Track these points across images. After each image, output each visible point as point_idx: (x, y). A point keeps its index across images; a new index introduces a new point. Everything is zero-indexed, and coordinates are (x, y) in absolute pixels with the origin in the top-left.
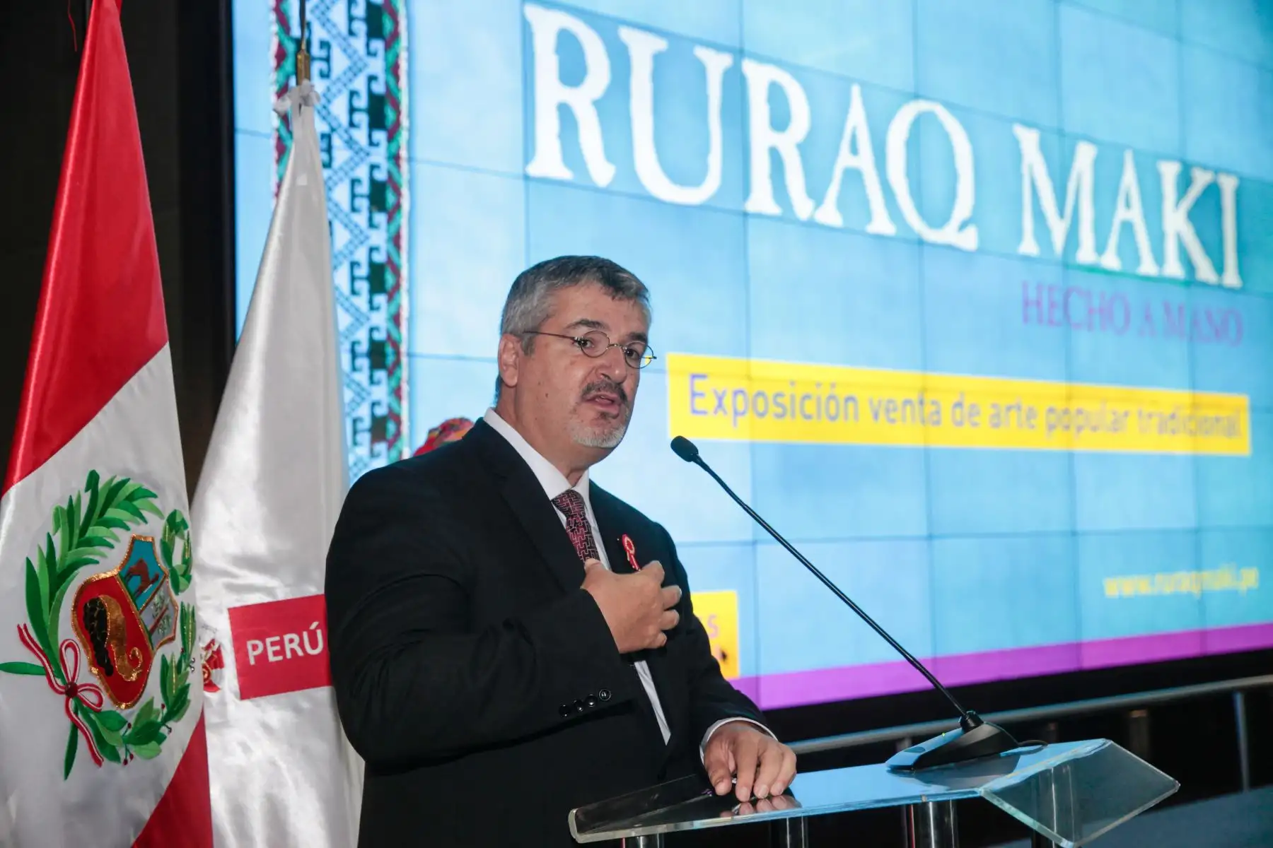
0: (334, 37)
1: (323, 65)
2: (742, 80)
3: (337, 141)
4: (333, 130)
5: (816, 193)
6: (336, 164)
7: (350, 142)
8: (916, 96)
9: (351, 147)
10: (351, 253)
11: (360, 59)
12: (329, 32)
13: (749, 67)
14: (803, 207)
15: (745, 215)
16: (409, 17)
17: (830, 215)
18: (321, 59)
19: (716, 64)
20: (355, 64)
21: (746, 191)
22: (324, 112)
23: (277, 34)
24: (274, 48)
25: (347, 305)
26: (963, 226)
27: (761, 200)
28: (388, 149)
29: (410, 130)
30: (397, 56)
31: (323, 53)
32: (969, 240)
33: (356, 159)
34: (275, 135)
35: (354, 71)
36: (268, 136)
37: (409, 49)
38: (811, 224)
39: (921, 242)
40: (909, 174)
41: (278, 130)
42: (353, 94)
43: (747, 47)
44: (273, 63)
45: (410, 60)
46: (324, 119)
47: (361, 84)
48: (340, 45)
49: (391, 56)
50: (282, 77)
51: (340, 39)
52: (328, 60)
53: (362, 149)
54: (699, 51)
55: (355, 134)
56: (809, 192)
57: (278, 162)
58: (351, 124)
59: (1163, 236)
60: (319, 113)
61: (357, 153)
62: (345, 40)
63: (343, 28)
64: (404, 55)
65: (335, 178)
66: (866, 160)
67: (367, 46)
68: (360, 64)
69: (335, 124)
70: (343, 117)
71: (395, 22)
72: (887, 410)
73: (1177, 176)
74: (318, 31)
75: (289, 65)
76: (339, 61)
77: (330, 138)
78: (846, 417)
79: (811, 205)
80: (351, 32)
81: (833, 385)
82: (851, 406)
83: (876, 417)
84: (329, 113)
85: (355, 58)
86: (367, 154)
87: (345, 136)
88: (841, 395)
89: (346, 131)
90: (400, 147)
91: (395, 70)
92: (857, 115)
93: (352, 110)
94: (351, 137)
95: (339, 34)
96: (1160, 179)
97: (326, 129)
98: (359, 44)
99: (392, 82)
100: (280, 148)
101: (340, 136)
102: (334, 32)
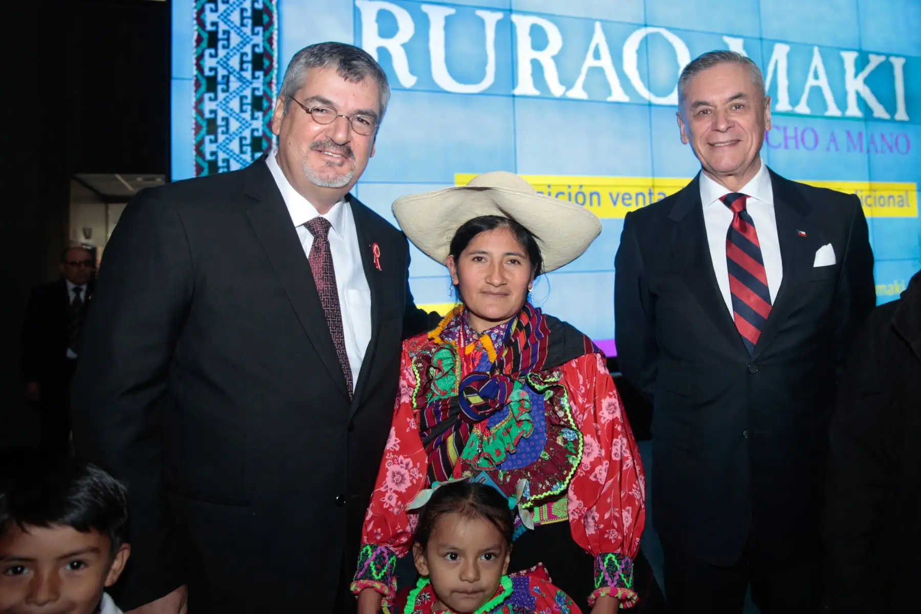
0: (232, 28)
1: (225, 43)
2: (512, 27)
3: (232, 78)
4: (230, 73)
5: (567, 82)
6: (231, 90)
7: (241, 79)
8: (646, 26)
9: (241, 81)
10: (241, 133)
11: (248, 37)
12: (229, 26)
13: (515, 18)
14: (557, 90)
15: (514, 96)
16: (279, 14)
17: (578, 92)
18: (223, 39)
19: (491, 19)
20: (245, 39)
21: (514, 83)
22: (225, 65)
23: (197, 30)
24: (195, 37)
25: (238, 159)
27: (525, 85)
28: (264, 80)
29: (279, 68)
30: (272, 34)
31: (225, 37)
33: (244, 86)
34: (195, 78)
35: (243, 44)
36: (191, 79)
37: (279, 29)
38: (563, 99)
39: (650, 105)
40: (639, 68)
41: (196, 76)
42: (242, 55)
43: (513, 8)
44: (194, 44)
45: (279, 35)
46: (225, 68)
47: (248, 49)
48: (235, 31)
49: (267, 34)
50: (200, 51)
51: (235, 29)
52: (228, 40)
53: (248, 81)
54: (480, 13)
55: (244, 74)
56: (562, 82)
57: (196, 91)
58: (242, 69)
59: (845, 93)
60: (222, 65)
61: (244, 83)
62: (238, 28)
63: (238, 23)
64: (276, 32)
65: (231, 97)
66: (606, 62)
67: (253, 30)
68: (248, 40)
69: (231, 70)
70: (237, 67)
71: (271, 17)
72: (623, 199)
73: (856, 60)
74: (222, 27)
75: (204, 44)
76: (235, 40)
77: (228, 77)
78: (591, 204)
79: (563, 88)
80: (242, 25)
81: (581, 186)
82: (595, 197)
83: (615, 203)
84: (228, 65)
85: (245, 37)
86: (251, 83)
87: (238, 76)
88: (587, 191)
89: (238, 73)
90: (272, 78)
91: (270, 40)
92: (599, 37)
93: (242, 62)
94: (241, 76)
95: (235, 26)
96: (842, 61)
97: (225, 73)
98: (247, 30)
99: (268, 46)
100: (198, 85)
101: (235, 76)
102: (232, 25)
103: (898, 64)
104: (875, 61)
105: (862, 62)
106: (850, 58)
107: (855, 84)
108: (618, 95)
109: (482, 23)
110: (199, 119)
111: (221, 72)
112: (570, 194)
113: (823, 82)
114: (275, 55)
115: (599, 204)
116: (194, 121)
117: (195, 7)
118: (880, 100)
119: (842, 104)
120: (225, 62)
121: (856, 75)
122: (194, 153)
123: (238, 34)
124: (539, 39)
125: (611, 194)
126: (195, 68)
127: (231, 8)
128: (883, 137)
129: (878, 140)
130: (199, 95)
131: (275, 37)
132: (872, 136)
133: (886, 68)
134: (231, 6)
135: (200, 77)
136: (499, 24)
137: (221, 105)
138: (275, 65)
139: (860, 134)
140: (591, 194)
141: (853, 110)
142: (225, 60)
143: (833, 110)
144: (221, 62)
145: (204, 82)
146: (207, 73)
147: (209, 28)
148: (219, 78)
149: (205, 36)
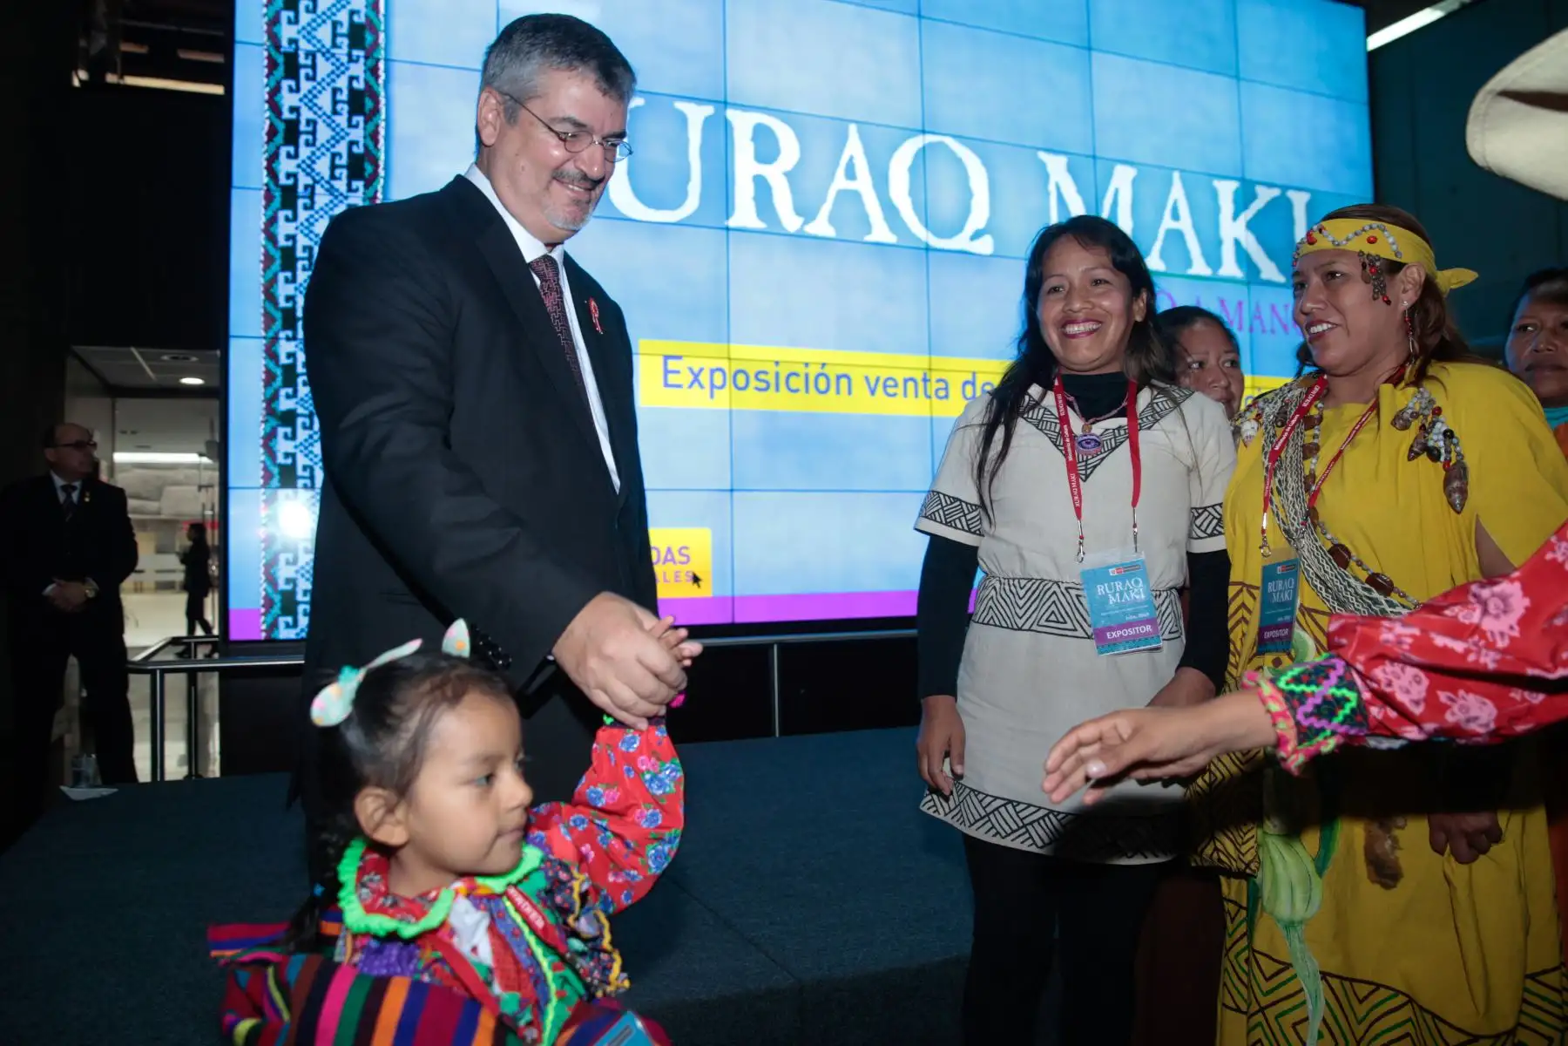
0: (320, 117)
1: (310, 137)
2: (727, 125)
3: (318, 189)
4: (316, 182)
5: (806, 211)
6: (317, 207)
7: (331, 190)
8: (924, 132)
9: (332, 194)
11: (343, 130)
12: (315, 113)
13: (731, 114)
14: (791, 222)
15: (728, 229)
16: (387, 97)
17: (821, 226)
18: (307, 133)
19: (697, 115)
20: (338, 134)
21: (728, 211)
22: (309, 170)
23: (269, 118)
24: (266, 127)
26: (977, 235)
27: (745, 214)
28: (364, 193)
29: (386, 178)
30: (377, 126)
31: (310, 129)
32: (985, 246)
33: (336, 202)
34: (265, 188)
35: (336, 139)
36: (260, 189)
37: (387, 120)
38: (800, 235)
39: (928, 249)
40: (912, 193)
41: (267, 185)
42: (334, 156)
43: (729, 100)
44: (265, 138)
45: (387, 129)
46: (308, 174)
47: (342, 148)
48: (324, 121)
49: (371, 127)
50: (273, 147)
51: (324, 117)
52: (314, 133)
53: (341, 194)
54: (680, 105)
55: (336, 184)
56: (799, 211)
57: (266, 207)
58: (333, 177)
59: (1220, 243)
60: (304, 170)
61: (336, 197)
62: (329, 117)
63: (328, 108)
64: (383, 124)
65: (316, 216)
66: (864, 183)
67: (350, 120)
68: (342, 134)
69: (317, 178)
70: (326, 174)
71: (377, 102)
72: (885, 387)
73: (1236, 193)
74: (306, 114)
75: (279, 139)
76: (324, 134)
77: (313, 188)
78: (838, 392)
79: (800, 220)
80: (335, 112)
81: (824, 365)
82: (844, 381)
83: (873, 392)
84: (313, 170)
85: (338, 130)
86: (346, 198)
87: (327, 186)
88: (832, 372)
89: (328, 182)
90: (376, 192)
91: (374, 136)
92: (854, 147)
93: (333, 167)
94: (332, 187)
95: (324, 114)
96: (1214, 194)
97: (309, 181)
98: (342, 120)
99: (371, 145)
100: (269, 197)
101: (322, 186)
102: (320, 113)
103: (1299, 200)
104: (1265, 195)
105: (1244, 198)
106: (1226, 190)
107: (1233, 230)
108: (881, 232)
109: (683, 119)
110: (270, 247)
111: (304, 180)
112: (807, 376)
113: (1185, 224)
114: (382, 157)
115: (850, 393)
116: (262, 250)
117: (267, 85)
118: (1271, 254)
119: (1214, 259)
120: (309, 166)
121: (1235, 216)
122: (263, 297)
123: (329, 125)
124: (766, 147)
125: (867, 379)
126: (265, 172)
127: (319, 88)
128: (1273, 308)
129: (1266, 313)
130: (270, 213)
131: (382, 132)
132: (1258, 308)
133: (1281, 206)
134: (319, 84)
135: (272, 186)
136: (708, 121)
137: (301, 228)
138: (381, 172)
139: (1240, 304)
140: (839, 378)
141: (1230, 268)
142: (308, 162)
143: (1200, 267)
144: (304, 166)
145: (278, 194)
146: (283, 181)
147: (286, 115)
148: (301, 189)
149: (281, 127)
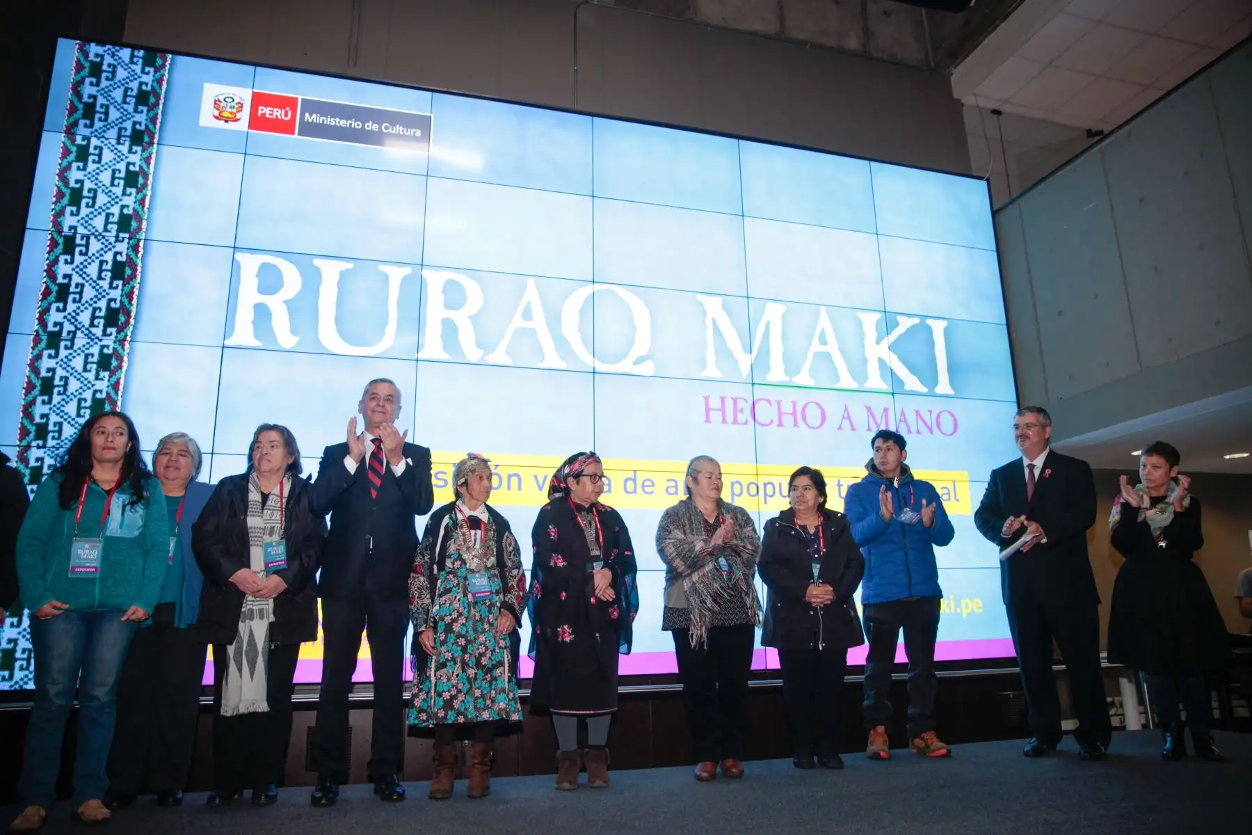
0: (87, 281)
1: (77, 297)
2: (422, 282)
3: (79, 334)
4: (77, 328)
5: (485, 345)
6: (76, 347)
7: (89, 335)
8: (593, 282)
9: (89, 337)
10: (80, 394)
11: (104, 291)
12: (84, 279)
13: (426, 274)
14: (473, 354)
15: (418, 360)
16: (143, 267)
17: (500, 356)
18: (75, 293)
19: (397, 276)
20: (100, 293)
21: (419, 346)
22: (73, 320)
23: (46, 283)
24: (43, 289)
26: (639, 361)
27: (433, 349)
28: (116, 337)
29: (135, 326)
30: (133, 288)
31: (78, 290)
33: (92, 343)
34: (35, 333)
35: (98, 298)
36: (30, 335)
38: (480, 364)
39: (595, 372)
40: (582, 329)
41: (37, 331)
42: (95, 310)
43: (425, 262)
44: (40, 297)
46: (72, 323)
47: (103, 304)
48: (90, 284)
49: (128, 288)
50: (45, 304)
51: (91, 282)
52: (81, 293)
53: (97, 338)
54: (383, 267)
55: (94, 330)
56: (479, 345)
57: (33, 348)
58: (92, 325)
59: (865, 361)
60: (69, 320)
61: (92, 340)
62: (95, 282)
63: (95, 276)
64: (138, 286)
65: (74, 354)
66: (539, 322)
67: (111, 284)
68: (104, 294)
69: (79, 326)
70: (87, 323)
71: (135, 270)
73: (878, 323)
74: (76, 279)
75: (52, 297)
76: (89, 293)
77: (75, 333)
78: (509, 488)
79: (481, 352)
80: (100, 278)
82: (514, 480)
84: (76, 320)
85: (101, 291)
86: (101, 340)
87: (86, 332)
88: (504, 472)
89: (87, 329)
90: (126, 336)
91: (129, 295)
92: (531, 295)
93: (93, 317)
94: (90, 332)
95: (91, 279)
96: (859, 324)
97: (72, 328)
98: (105, 284)
99: (126, 301)
100: (37, 341)
101: (82, 332)
102: (87, 278)
103: (938, 327)
104: (905, 324)
105: (886, 326)
106: (870, 321)
107: (878, 351)
108: (553, 359)
109: (386, 278)
110: (33, 377)
111: (68, 327)
113: (833, 348)
114: (134, 309)
115: (520, 489)
116: (26, 380)
117: (47, 259)
118: (912, 369)
119: (859, 372)
120: (73, 317)
121: (878, 342)
122: (21, 415)
123: (94, 287)
124: (454, 297)
125: (536, 477)
126: (37, 322)
127: (89, 261)
128: (918, 413)
129: (911, 418)
130: (36, 352)
131: (136, 292)
132: (903, 413)
133: (922, 332)
134: (90, 258)
135: (41, 332)
136: (405, 280)
137: (62, 363)
138: (132, 321)
139: (886, 410)
140: (510, 476)
141: (875, 381)
142: (74, 314)
143: (847, 381)
144: (69, 317)
145: (44, 338)
146: (51, 328)
147: (60, 280)
148: (64, 334)
149: (55, 288)
